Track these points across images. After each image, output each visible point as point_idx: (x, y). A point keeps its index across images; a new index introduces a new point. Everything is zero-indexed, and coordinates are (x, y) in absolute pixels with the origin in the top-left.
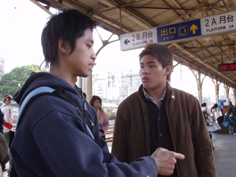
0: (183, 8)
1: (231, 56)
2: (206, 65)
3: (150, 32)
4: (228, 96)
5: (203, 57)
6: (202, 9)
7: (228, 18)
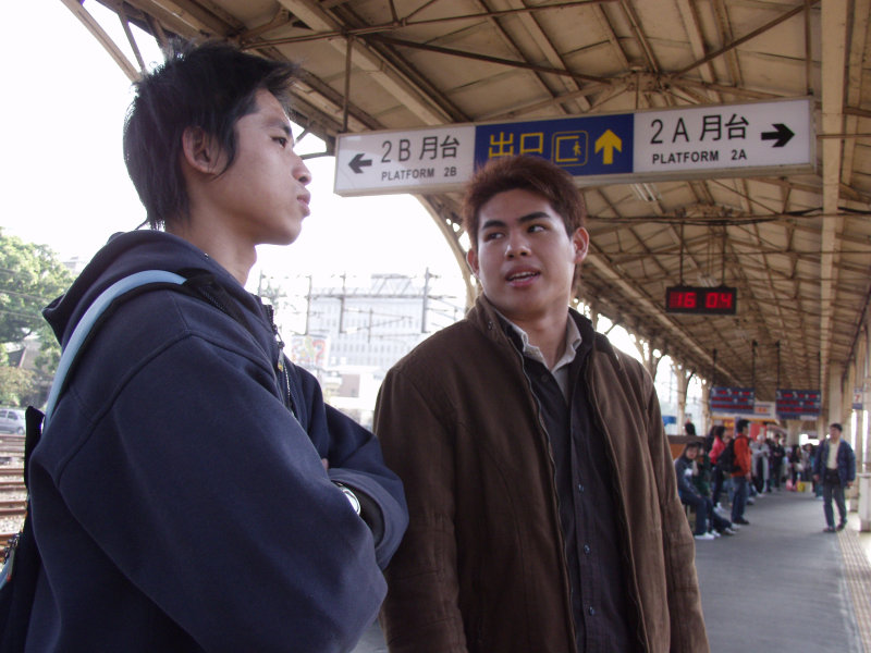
0: (569, 71)
1: (710, 264)
2: (622, 284)
3: (448, 137)
4: (682, 404)
5: (616, 253)
6: (638, 85)
7: (730, 124)
